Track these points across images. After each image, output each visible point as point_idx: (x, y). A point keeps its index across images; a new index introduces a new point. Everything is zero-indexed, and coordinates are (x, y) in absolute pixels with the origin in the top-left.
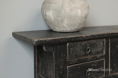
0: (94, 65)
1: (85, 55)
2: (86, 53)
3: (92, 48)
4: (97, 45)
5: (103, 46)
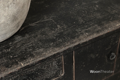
3: (33, 79)
4: (44, 70)
5: (58, 68)
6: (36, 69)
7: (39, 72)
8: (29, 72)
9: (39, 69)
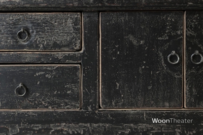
0: (44, 75)
1: (13, 45)
2: (17, 42)
3: (37, 32)
4: (54, 26)
5: (74, 32)
6: (44, 19)
7: (47, 26)
8: (34, 18)
9: (47, 21)
